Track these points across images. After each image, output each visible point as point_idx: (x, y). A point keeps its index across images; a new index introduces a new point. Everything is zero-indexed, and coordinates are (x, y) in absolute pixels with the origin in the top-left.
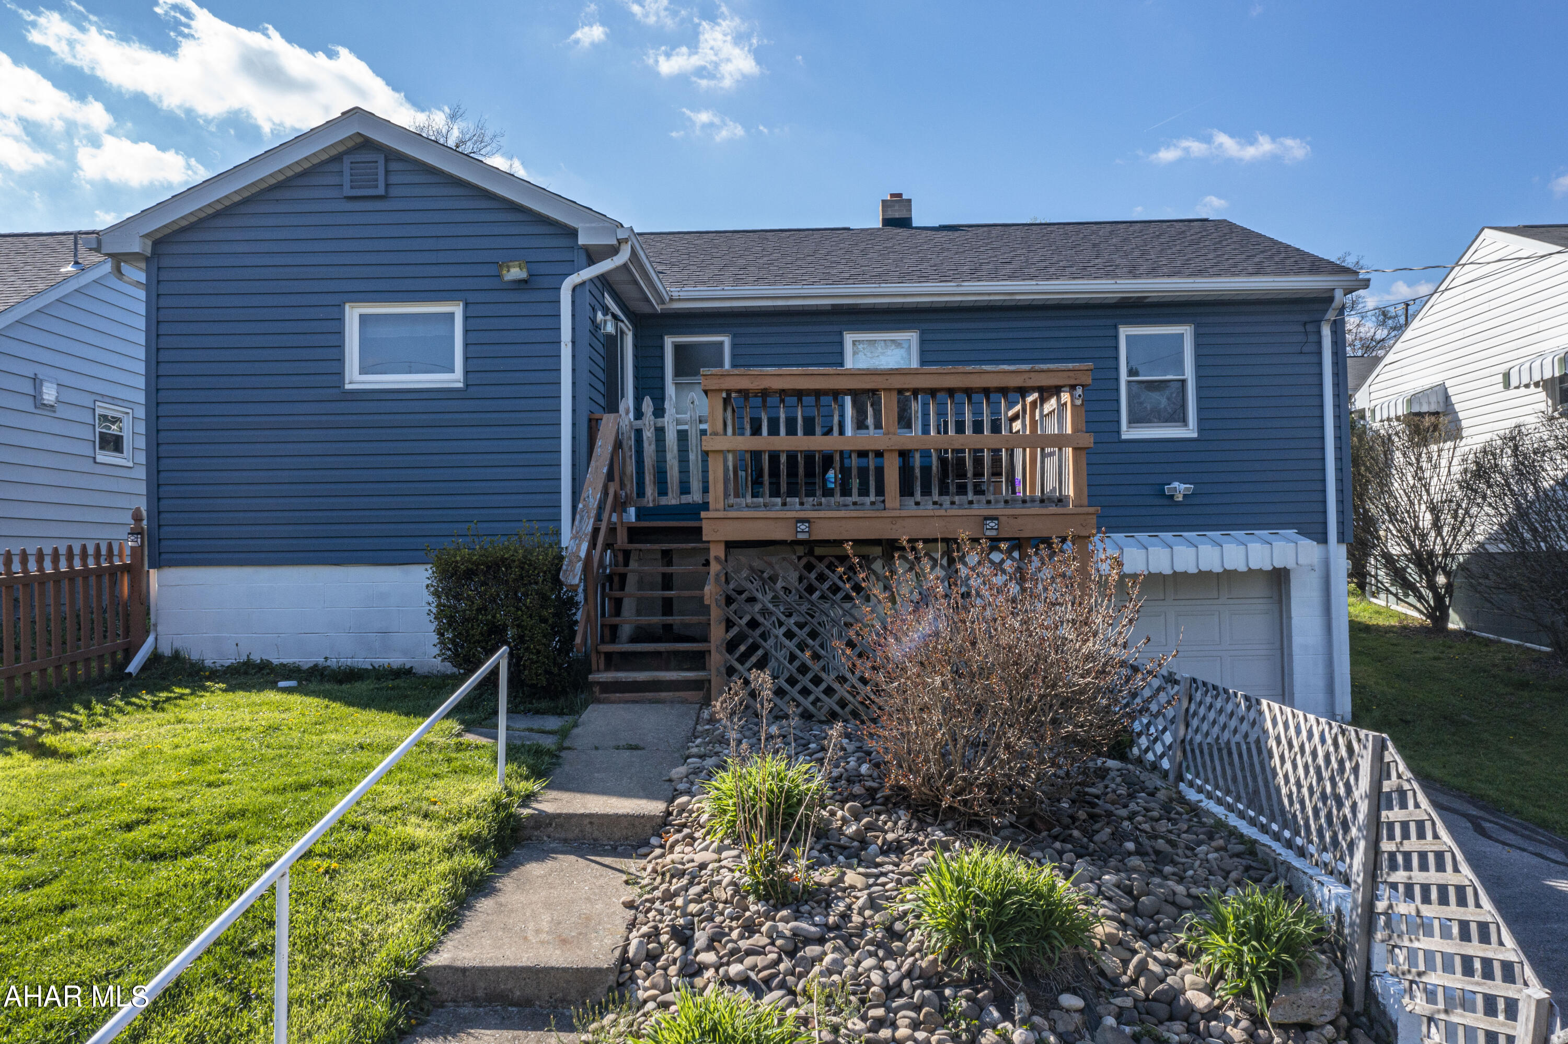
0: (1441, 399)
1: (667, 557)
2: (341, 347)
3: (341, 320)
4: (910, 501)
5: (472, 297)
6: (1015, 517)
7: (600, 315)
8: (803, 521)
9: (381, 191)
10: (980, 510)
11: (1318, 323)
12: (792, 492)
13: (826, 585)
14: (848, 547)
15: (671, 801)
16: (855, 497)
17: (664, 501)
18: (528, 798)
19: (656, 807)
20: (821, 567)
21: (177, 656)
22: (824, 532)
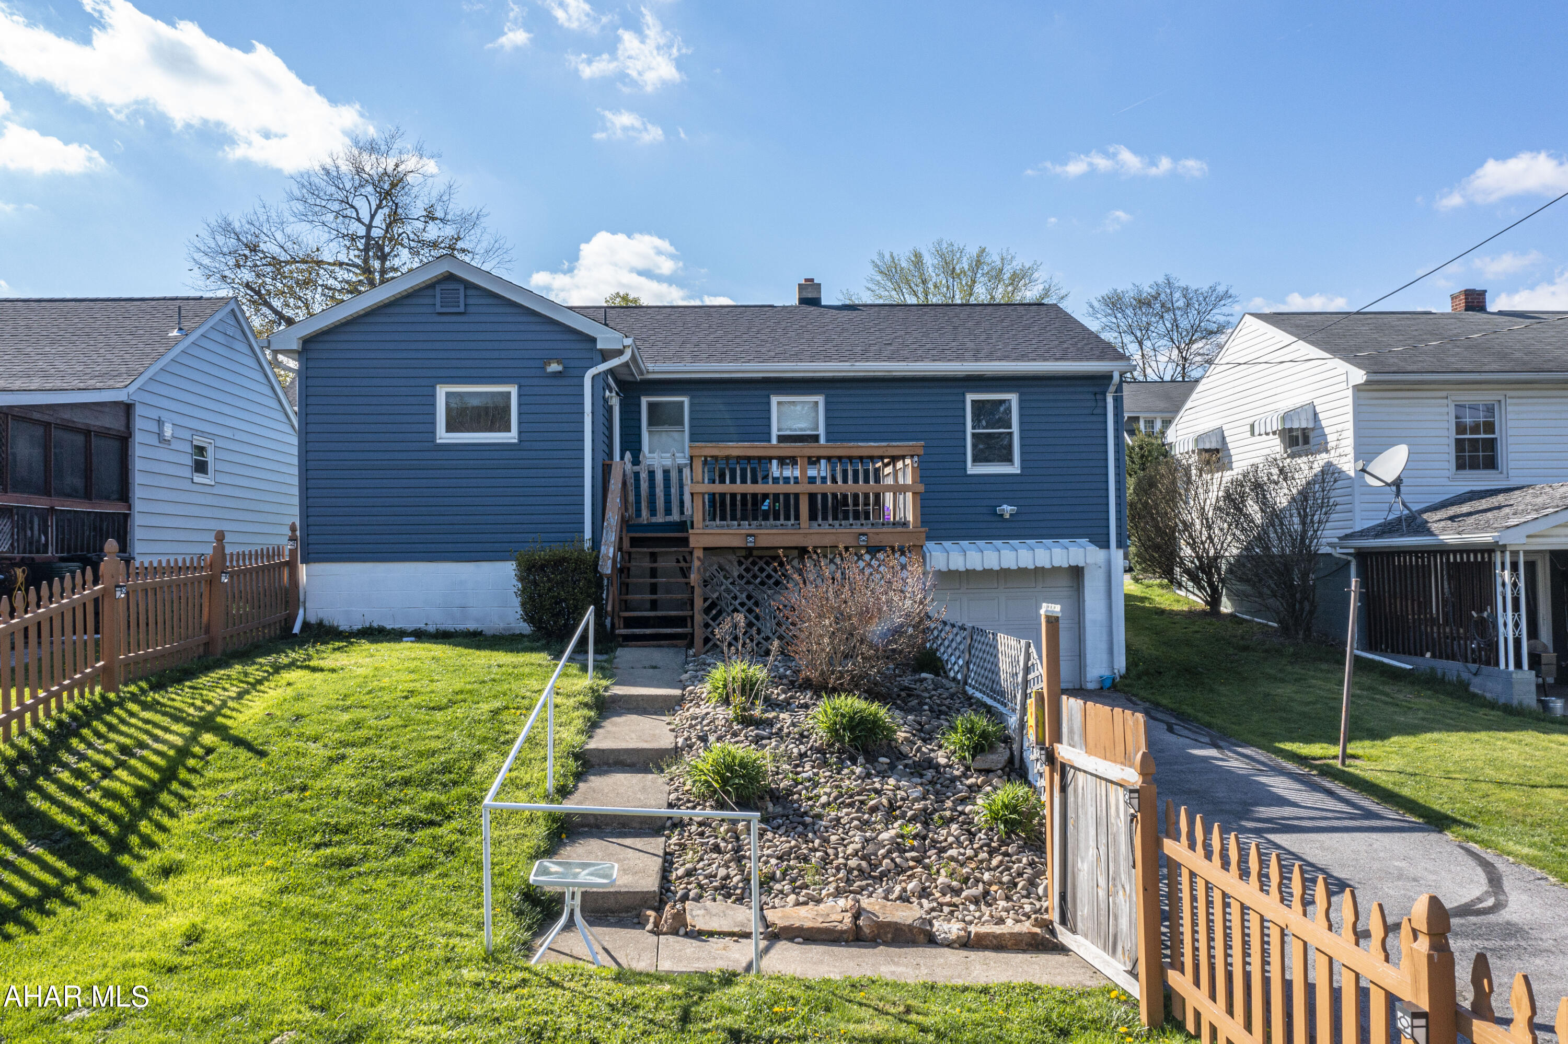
0: (1220, 439)
1: (654, 557)
2: (434, 414)
3: (434, 396)
4: (815, 524)
5: (523, 382)
6: (877, 534)
7: (607, 393)
8: (751, 535)
9: (462, 309)
10: (857, 529)
11: (1104, 394)
12: (744, 518)
13: (764, 574)
14: (780, 552)
15: (684, 689)
16: (782, 521)
17: (654, 520)
18: (606, 689)
19: (677, 692)
20: (761, 563)
21: (320, 624)
22: (763, 542)
